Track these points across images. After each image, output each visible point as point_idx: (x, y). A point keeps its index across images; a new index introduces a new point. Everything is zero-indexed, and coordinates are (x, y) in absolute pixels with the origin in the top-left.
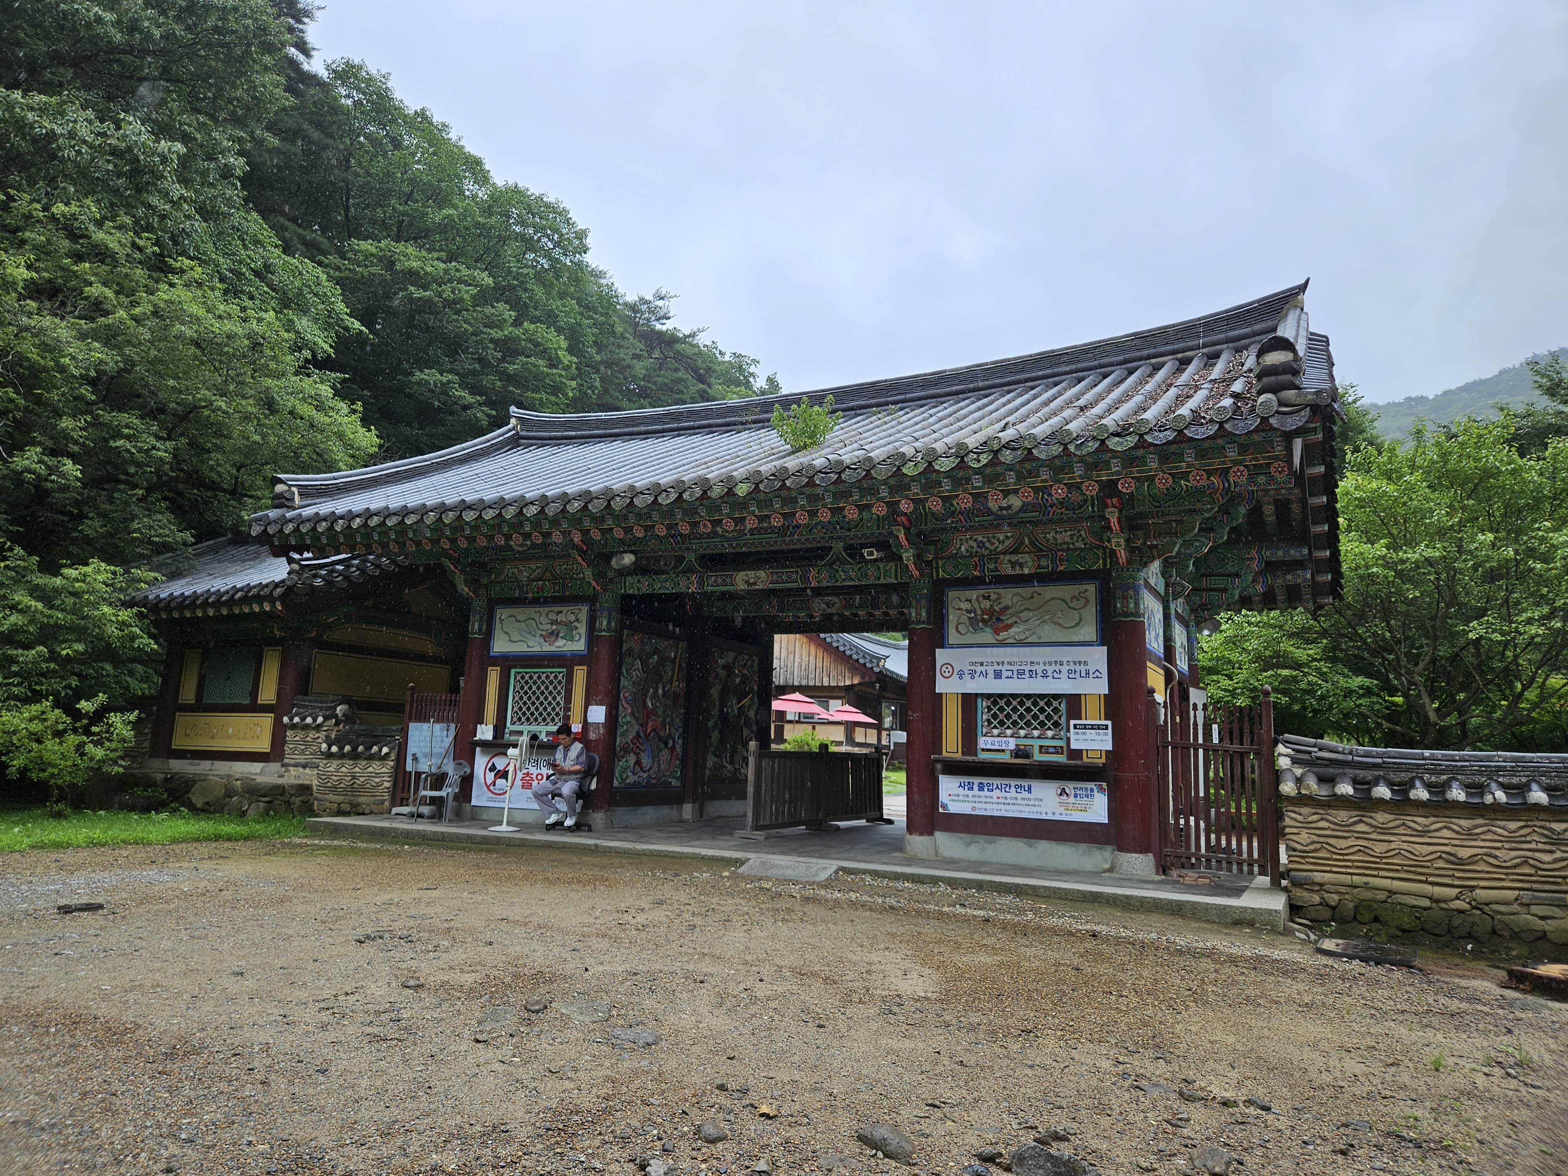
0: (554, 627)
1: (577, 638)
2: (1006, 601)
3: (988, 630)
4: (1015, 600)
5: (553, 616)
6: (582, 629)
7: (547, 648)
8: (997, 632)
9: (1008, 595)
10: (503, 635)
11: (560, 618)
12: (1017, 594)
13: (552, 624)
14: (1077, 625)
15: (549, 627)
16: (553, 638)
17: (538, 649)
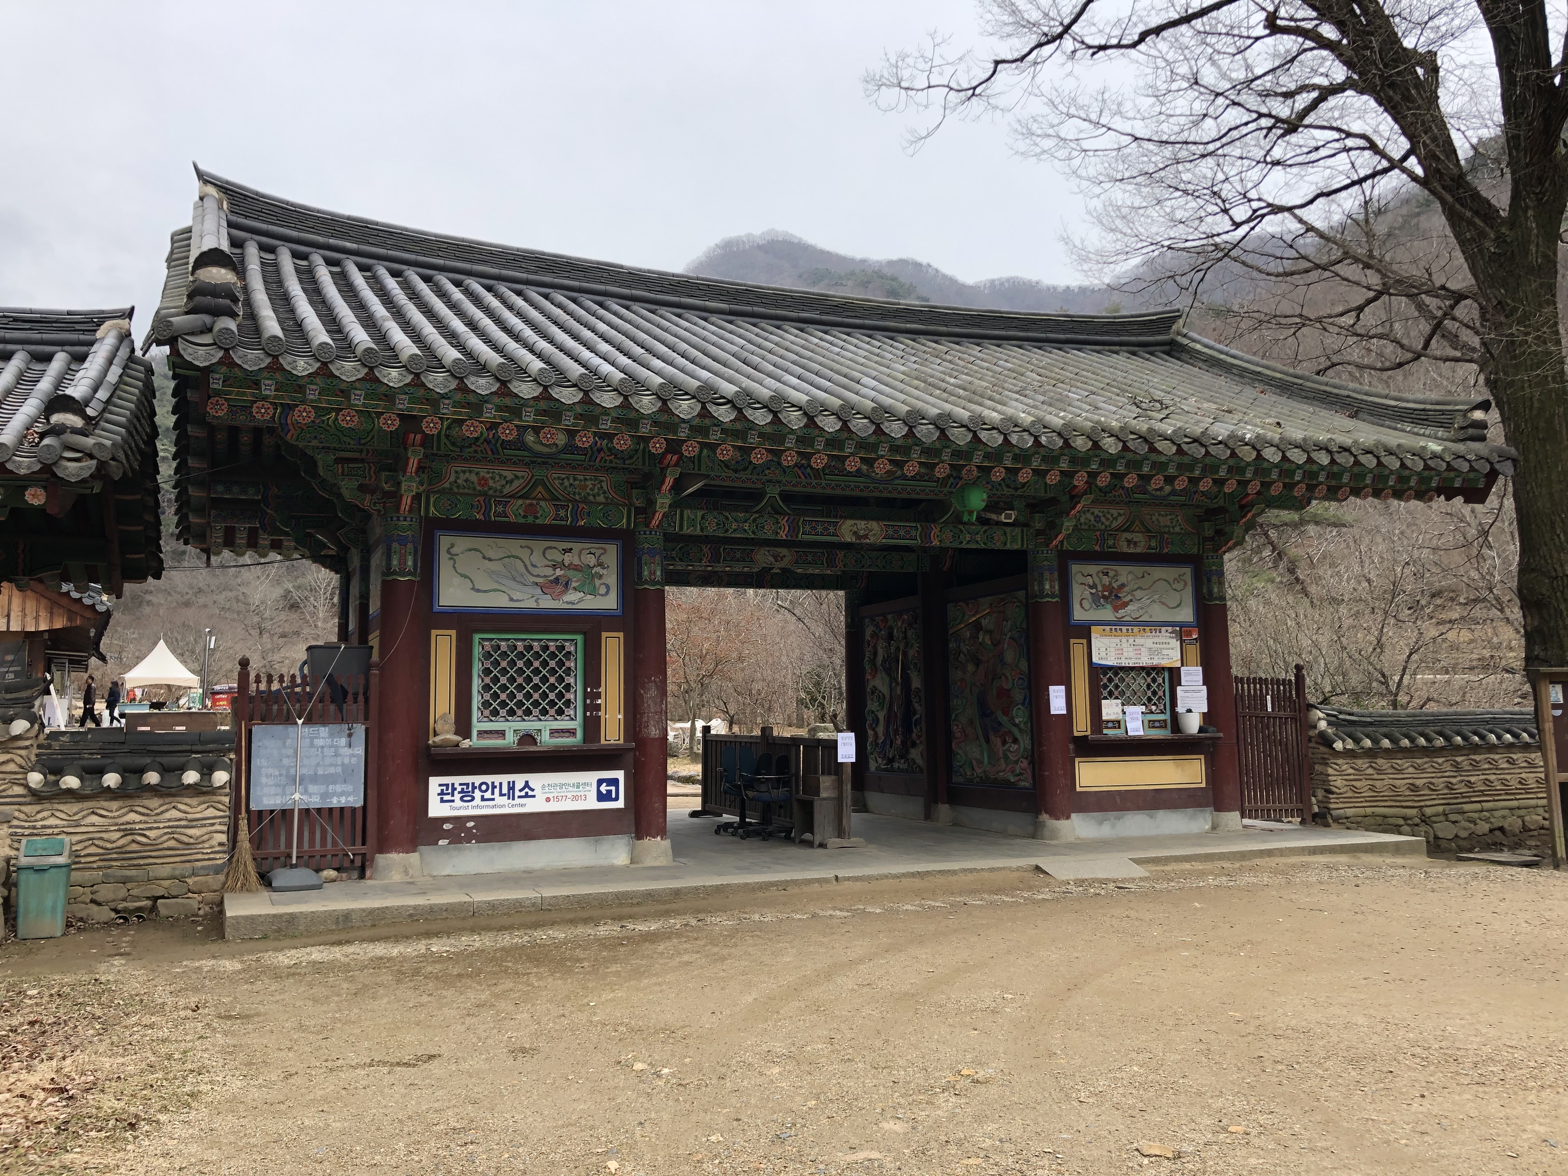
0: (559, 572)
1: (603, 590)
2: (1122, 579)
3: (1109, 606)
4: (1130, 577)
5: (557, 556)
6: (611, 578)
7: (547, 603)
8: (1116, 609)
9: (1125, 573)
10: (457, 580)
11: (568, 559)
12: (1130, 572)
13: (554, 567)
14: (1178, 606)
15: (549, 571)
16: (559, 588)
17: (530, 604)
